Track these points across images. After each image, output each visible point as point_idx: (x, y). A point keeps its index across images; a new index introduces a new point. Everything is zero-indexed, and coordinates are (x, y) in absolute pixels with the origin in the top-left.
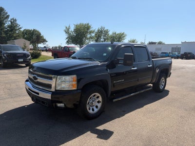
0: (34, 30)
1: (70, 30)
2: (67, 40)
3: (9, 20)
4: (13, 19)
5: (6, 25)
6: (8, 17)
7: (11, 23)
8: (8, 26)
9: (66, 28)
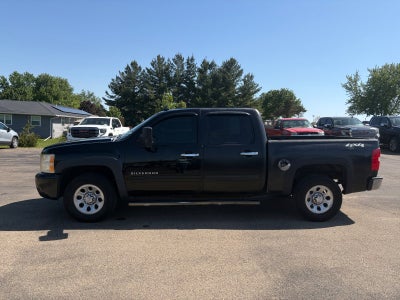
0: (283, 90)
1: (359, 83)
2: (350, 105)
3: (242, 77)
4: (248, 76)
5: (238, 86)
6: (241, 72)
7: (245, 82)
8: (241, 89)
9: (350, 79)
